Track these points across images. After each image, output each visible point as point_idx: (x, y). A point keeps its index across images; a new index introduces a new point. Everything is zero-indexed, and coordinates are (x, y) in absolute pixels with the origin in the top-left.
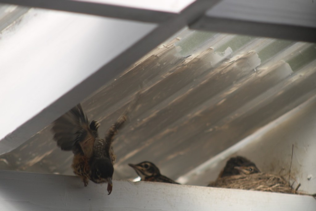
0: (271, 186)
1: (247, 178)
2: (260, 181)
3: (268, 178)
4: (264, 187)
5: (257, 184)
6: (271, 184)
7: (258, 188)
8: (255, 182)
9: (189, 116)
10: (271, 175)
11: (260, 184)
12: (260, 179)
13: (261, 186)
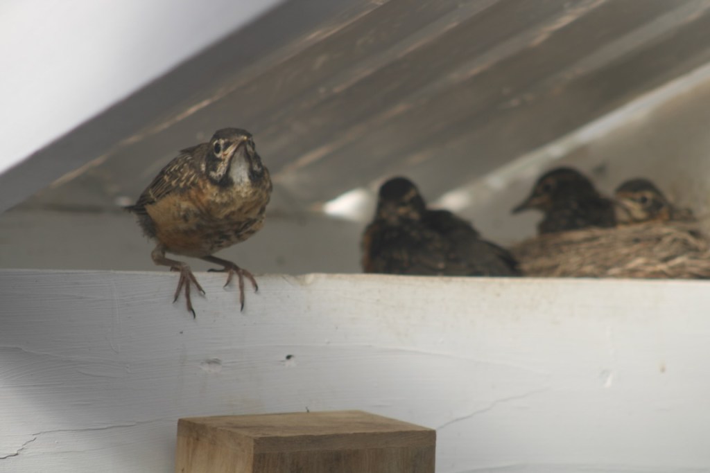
0: (665, 260)
1: (603, 241)
2: (637, 246)
3: (659, 239)
4: (647, 264)
5: (628, 255)
6: (664, 254)
7: (632, 265)
8: (625, 251)
9: (455, 76)
10: (665, 230)
11: (638, 255)
12: (637, 241)
13: (639, 261)
